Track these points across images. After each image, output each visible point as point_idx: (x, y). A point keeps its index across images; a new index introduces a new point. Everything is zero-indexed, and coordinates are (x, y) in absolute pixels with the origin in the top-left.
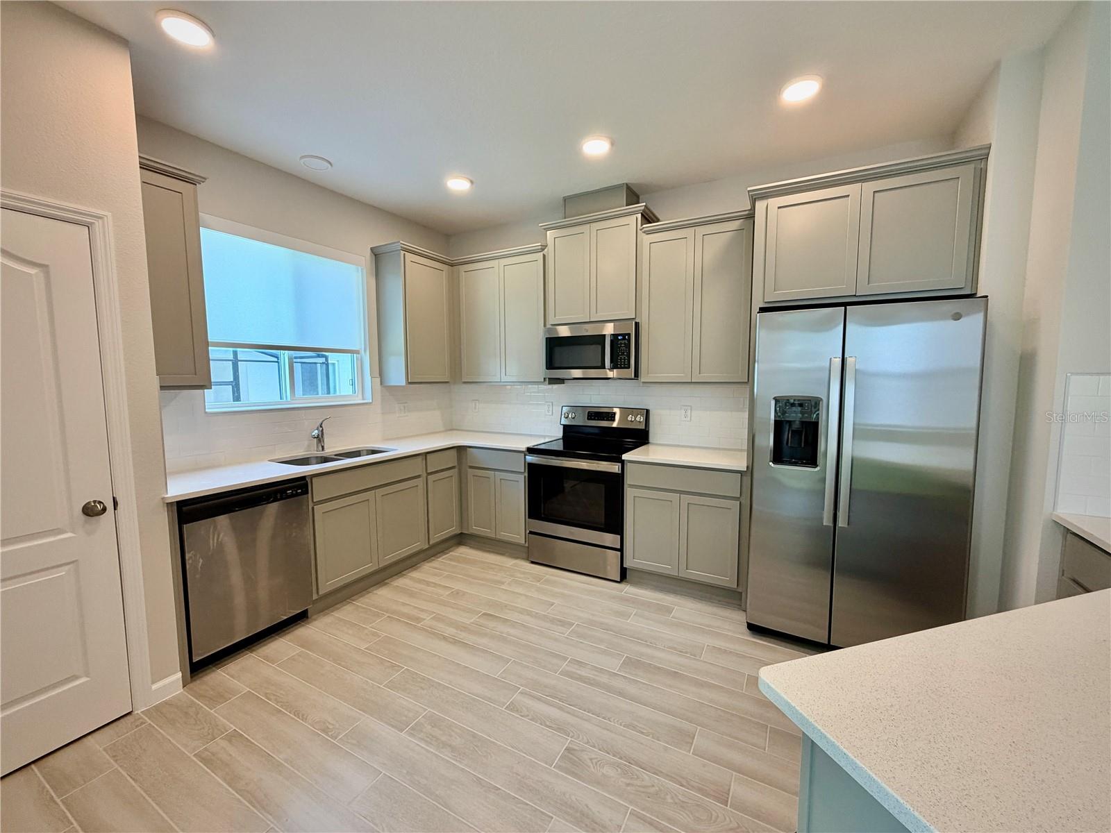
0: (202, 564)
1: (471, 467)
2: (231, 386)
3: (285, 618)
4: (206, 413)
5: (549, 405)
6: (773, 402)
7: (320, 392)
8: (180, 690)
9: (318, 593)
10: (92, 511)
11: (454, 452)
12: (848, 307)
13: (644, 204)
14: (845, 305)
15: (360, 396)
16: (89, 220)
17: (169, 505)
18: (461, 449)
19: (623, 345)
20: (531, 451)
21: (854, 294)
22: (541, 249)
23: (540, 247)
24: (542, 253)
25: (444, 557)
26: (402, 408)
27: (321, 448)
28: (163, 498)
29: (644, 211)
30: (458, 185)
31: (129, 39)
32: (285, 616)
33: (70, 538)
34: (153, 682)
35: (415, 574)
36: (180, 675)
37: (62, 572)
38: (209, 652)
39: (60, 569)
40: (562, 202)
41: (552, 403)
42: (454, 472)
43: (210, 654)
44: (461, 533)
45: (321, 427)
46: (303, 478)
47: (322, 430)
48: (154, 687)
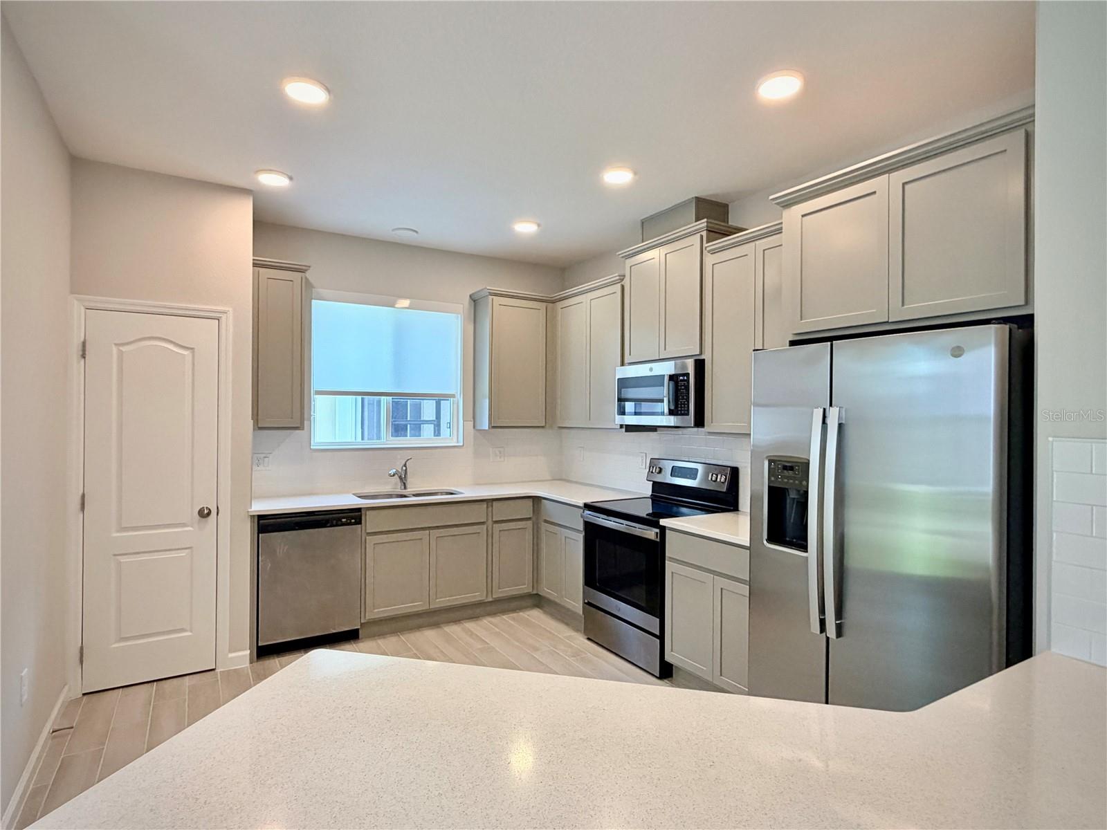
0: (270, 568)
1: (546, 521)
2: (433, 425)
3: (334, 631)
4: (311, 449)
5: (642, 457)
6: (766, 463)
7: (408, 435)
8: (247, 664)
9: (365, 617)
10: (204, 514)
11: (529, 503)
12: (834, 342)
13: (705, 220)
14: (831, 339)
15: (455, 440)
16: (218, 315)
17: (252, 517)
18: (536, 500)
19: (683, 387)
20: (587, 506)
21: (886, 320)
22: (620, 279)
23: (618, 278)
24: (619, 284)
25: (511, 615)
26: (498, 453)
27: (403, 487)
28: (248, 512)
29: (707, 226)
30: (526, 228)
31: (252, 188)
32: (334, 629)
33: (190, 531)
34: (230, 651)
35: (470, 625)
36: (248, 652)
37: (183, 554)
38: (271, 641)
39: (182, 551)
40: (640, 224)
41: (646, 454)
42: (529, 523)
43: (272, 643)
44: (537, 594)
45: (405, 465)
46: (359, 510)
47: (406, 469)
48: (231, 655)
